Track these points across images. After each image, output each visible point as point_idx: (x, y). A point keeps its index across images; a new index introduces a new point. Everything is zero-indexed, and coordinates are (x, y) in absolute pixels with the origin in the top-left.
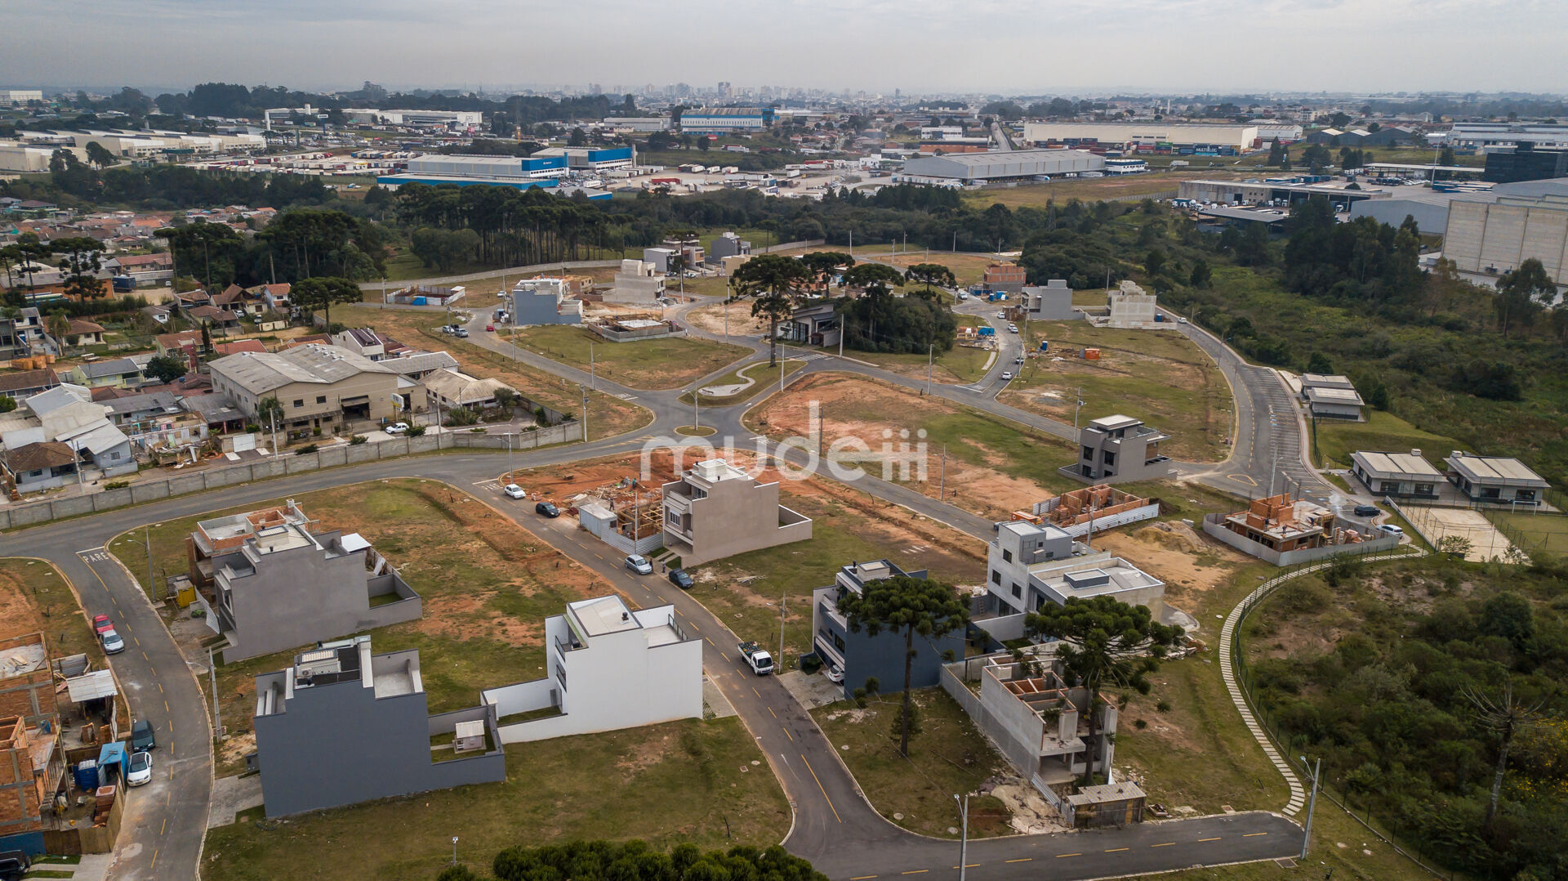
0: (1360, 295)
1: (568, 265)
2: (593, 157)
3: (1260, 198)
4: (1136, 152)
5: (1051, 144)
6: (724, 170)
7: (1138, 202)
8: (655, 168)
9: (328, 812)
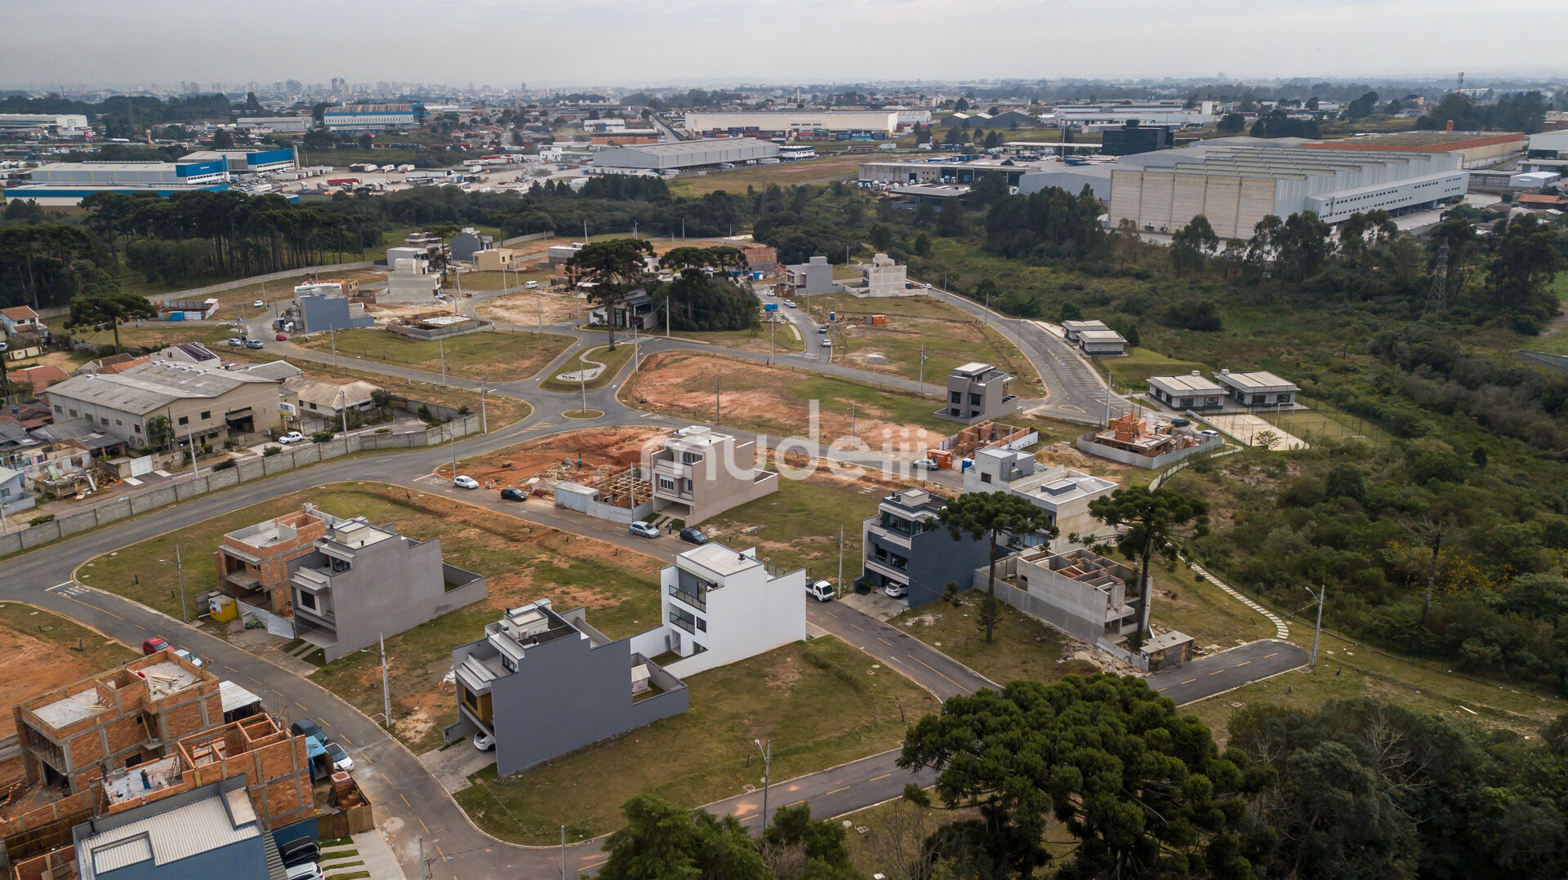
0: (1058, 255)
1: (311, 270)
2: (252, 159)
3: (932, 176)
4: (797, 139)
5: (716, 133)
6: (400, 168)
7: (826, 184)
8: (325, 169)
9: (552, 761)
